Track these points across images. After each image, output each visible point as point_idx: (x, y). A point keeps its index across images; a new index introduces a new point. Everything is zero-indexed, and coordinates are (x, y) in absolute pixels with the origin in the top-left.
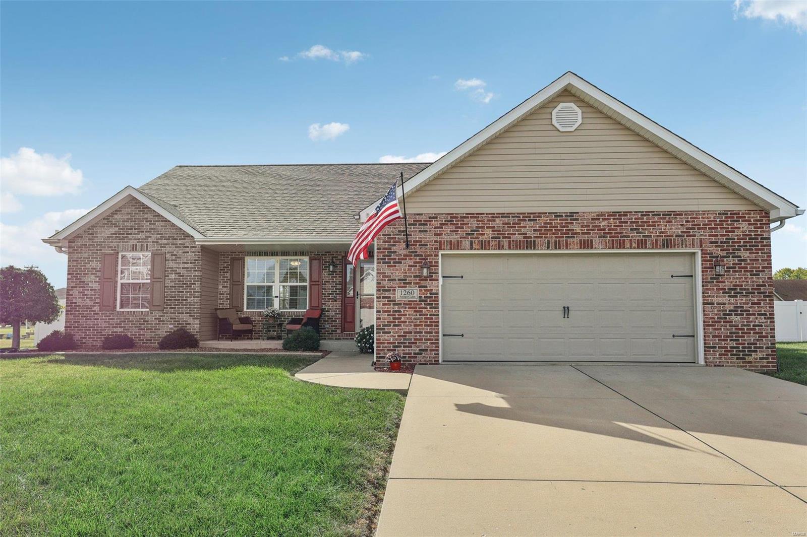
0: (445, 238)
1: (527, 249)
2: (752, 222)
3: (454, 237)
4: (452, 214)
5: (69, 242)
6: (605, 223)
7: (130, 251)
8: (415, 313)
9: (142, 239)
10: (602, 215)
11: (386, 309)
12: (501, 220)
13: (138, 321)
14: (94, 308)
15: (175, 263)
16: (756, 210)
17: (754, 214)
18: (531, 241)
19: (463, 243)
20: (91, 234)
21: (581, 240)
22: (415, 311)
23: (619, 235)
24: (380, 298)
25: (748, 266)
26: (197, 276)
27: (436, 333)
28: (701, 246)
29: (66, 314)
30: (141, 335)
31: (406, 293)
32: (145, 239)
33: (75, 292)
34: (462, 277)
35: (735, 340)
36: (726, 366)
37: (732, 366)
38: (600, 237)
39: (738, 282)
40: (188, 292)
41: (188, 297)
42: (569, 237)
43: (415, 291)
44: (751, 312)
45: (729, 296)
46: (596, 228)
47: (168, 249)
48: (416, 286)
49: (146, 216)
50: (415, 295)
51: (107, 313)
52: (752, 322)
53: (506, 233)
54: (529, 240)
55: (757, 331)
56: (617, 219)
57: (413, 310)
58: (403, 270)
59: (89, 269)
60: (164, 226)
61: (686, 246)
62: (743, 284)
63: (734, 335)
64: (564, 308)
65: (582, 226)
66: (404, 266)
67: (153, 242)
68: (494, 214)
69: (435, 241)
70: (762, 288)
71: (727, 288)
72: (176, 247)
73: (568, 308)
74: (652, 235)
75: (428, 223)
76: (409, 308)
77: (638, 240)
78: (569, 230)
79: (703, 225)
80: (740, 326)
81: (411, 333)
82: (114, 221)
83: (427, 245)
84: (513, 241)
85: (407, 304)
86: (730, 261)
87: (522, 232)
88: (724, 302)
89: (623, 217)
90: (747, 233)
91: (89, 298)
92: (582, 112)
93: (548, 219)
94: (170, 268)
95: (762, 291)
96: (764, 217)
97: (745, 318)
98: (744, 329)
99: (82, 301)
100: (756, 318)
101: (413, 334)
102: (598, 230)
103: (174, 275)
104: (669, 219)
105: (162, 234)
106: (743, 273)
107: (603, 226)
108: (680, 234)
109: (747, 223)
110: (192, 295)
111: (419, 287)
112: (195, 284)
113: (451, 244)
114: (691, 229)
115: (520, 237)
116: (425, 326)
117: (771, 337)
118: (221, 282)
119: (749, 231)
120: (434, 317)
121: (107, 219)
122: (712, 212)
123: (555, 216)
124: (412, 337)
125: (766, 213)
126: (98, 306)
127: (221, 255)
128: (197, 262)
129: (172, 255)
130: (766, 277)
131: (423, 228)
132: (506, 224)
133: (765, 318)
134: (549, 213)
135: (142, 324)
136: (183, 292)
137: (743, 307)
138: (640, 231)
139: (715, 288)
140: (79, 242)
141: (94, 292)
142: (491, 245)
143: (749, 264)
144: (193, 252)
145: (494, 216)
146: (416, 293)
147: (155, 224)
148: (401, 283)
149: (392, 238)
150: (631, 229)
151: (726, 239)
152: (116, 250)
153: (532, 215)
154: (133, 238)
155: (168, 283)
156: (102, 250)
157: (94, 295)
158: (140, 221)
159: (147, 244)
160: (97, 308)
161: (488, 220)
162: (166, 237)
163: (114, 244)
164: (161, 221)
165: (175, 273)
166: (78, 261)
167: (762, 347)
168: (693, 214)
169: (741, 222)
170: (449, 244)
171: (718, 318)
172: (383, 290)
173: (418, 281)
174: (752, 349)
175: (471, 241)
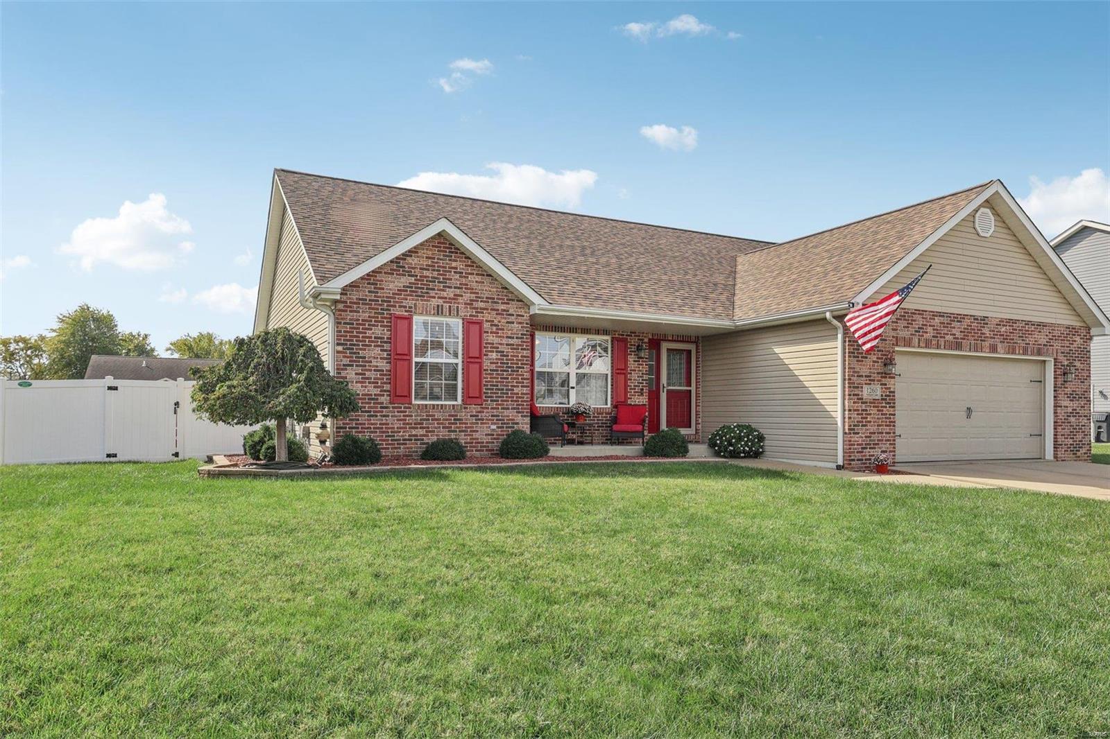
0: (900, 333)
1: (956, 350)
2: (1082, 336)
3: (907, 334)
5: (341, 293)
7: (434, 314)
8: (878, 412)
9: (450, 298)
10: (1002, 322)
12: (938, 319)
13: (447, 420)
14: (382, 399)
15: (496, 337)
19: (913, 340)
20: (373, 284)
22: (878, 410)
23: (1012, 341)
24: (851, 395)
26: (525, 357)
27: (893, 433)
28: (1057, 355)
31: (871, 391)
32: (454, 299)
34: (900, 375)
36: (1067, 460)
40: (515, 379)
41: (515, 386)
42: (982, 340)
43: (878, 389)
46: (998, 334)
47: (486, 316)
49: (454, 264)
50: (877, 393)
51: (401, 408)
53: (942, 332)
54: (958, 341)
55: (1083, 430)
57: (876, 409)
58: (868, 366)
59: (371, 337)
60: (480, 282)
64: (968, 408)
67: (465, 304)
68: (934, 312)
69: (893, 337)
72: (497, 314)
73: (971, 409)
74: (1030, 343)
76: (873, 407)
78: (982, 334)
82: (407, 266)
83: (886, 340)
84: (947, 341)
85: (872, 403)
89: (1014, 325)
91: (373, 383)
93: (969, 321)
94: (489, 343)
98: (1076, 429)
99: (362, 386)
101: (876, 434)
103: (494, 354)
105: (478, 293)
107: (1002, 332)
109: (1079, 337)
110: (519, 383)
111: (881, 384)
113: (905, 341)
114: (1051, 339)
116: (885, 426)
120: (892, 417)
121: (396, 262)
122: (1062, 325)
123: (974, 319)
124: (875, 437)
126: (388, 395)
128: (525, 337)
129: (491, 325)
132: (942, 323)
133: (1086, 419)
134: (970, 316)
135: (453, 424)
136: (508, 378)
138: (1024, 338)
140: (354, 296)
141: (380, 375)
142: (932, 344)
144: (520, 323)
145: (934, 315)
146: (878, 391)
147: (468, 277)
148: (867, 380)
152: (411, 312)
153: (959, 317)
154: (437, 296)
155: (486, 364)
156: (390, 310)
157: (380, 379)
158: (445, 271)
159: (458, 307)
160: (384, 399)
161: (930, 319)
162: (483, 298)
163: (409, 302)
164: (477, 274)
165: (497, 352)
166: (353, 324)
167: (1085, 444)
168: (1053, 326)
169: (1076, 336)
170: (903, 340)
171: (1064, 419)
172: (853, 387)
173: (880, 378)
174: (1081, 446)
175: (919, 339)
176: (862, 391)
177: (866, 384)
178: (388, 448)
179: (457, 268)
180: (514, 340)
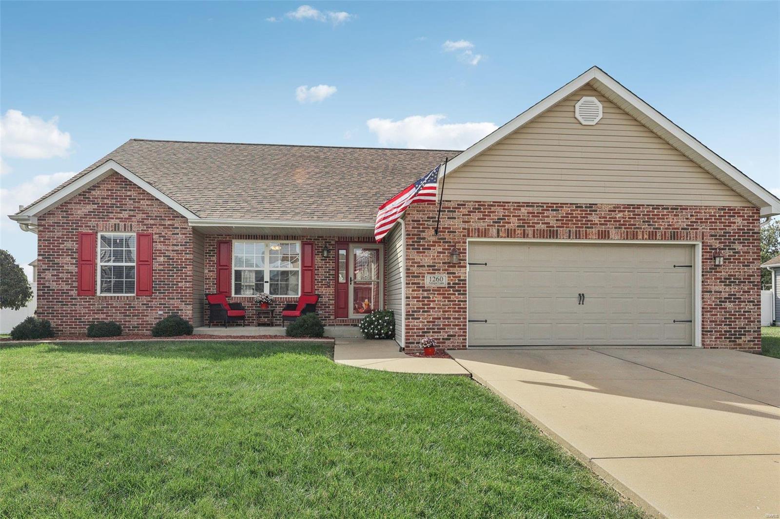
0: (474, 225)
1: (550, 237)
2: (746, 218)
3: (482, 225)
4: (480, 202)
5: (38, 220)
6: (621, 215)
7: (112, 230)
8: (443, 300)
9: (125, 218)
10: (618, 208)
11: (415, 295)
12: (526, 209)
13: (123, 307)
14: (71, 293)
15: (163, 245)
16: (749, 207)
17: (747, 210)
18: (554, 230)
19: (491, 231)
20: (65, 211)
21: (599, 231)
22: (443, 298)
23: (633, 227)
24: (409, 284)
25: (741, 258)
26: (188, 259)
27: (464, 318)
28: (703, 239)
29: (38, 299)
30: (126, 322)
31: (435, 280)
32: (128, 219)
33: (48, 275)
34: (486, 264)
35: (729, 325)
36: (720, 348)
37: (725, 348)
38: (615, 228)
39: (732, 272)
40: (179, 276)
41: (179, 282)
42: (588, 227)
43: (444, 278)
44: (742, 300)
45: (724, 285)
46: (612, 220)
47: (155, 230)
48: (445, 273)
49: (129, 193)
50: (443, 282)
51: (87, 299)
52: (743, 308)
53: (531, 222)
54: (552, 229)
55: (747, 316)
56: (631, 211)
57: (442, 296)
58: (432, 257)
59: (64, 249)
60: (150, 205)
61: (690, 238)
62: (737, 274)
63: (728, 320)
64: (580, 295)
65: (600, 218)
66: (433, 253)
67: (138, 222)
68: (519, 203)
69: (464, 229)
70: (751, 278)
71: (723, 277)
72: (164, 228)
73: (583, 295)
74: (662, 227)
75: (457, 210)
76: (438, 294)
77: (649, 232)
78: (588, 221)
79: (705, 219)
80: (733, 311)
81: (440, 319)
82: (91, 197)
83: (455, 232)
84: (537, 230)
85: (436, 291)
86: (727, 253)
87: (546, 222)
88: (720, 290)
89: (636, 210)
90: (741, 227)
91: (65, 281)
92: (603, 107)
93: (569, 209)
94: (158, 250)
95: (752, 280)
96: (755, 213)
97: (737, 305)
98: (736, 315)
99: (57, 284)
100: (746, 305)
101: (442, 320)
102: (614, 221)
103: (162, 258)
104: (676, 213)
105: (148, 213)
106: (737, 264)
107: (619, 218)
108: (686, 227)
109: (741, 218)
110: (183, 279)
111: (448, 273)
112: (187, 268)
113: (479, 232)
114: (695, 222)
115: (544, 227)
116: (453, 312)
117: (758, 322)
118: (206, 266)
119: (743, 226)
120: (462, 303)
121: (83, 195)
122: (712, 207)
123: (576, 207)
124: (441, 323)
125: (757, 210)
126: (76, 290)
127: (207, 237)
128: (188, 244)
129: (160, 237)
130: (756, 268)
131: (451, 215)
132: (531, 213)
133: (753, 305)
134: (570, 204)
135: (128, 310)
136: (174, 276)
137: (735, 295)
138: (651, 223)
139: (713, 277)
140: (51, 220)
141: (71, 276)
142: (517, 233)
143: (742, 256)
144: (184, 234)
145: (519, 205)
146: (444, 280)
147: (140, 202)
148: (430, 270)
149: (421, 224)
150: (643, 222)
151: (724, 233)
152: (95, 230)
153: (555, 206)
154: (115, 217)
155: (156, 266)
156: (78, 229)
157: (70, 279)
158: (122, 199)
159: (131, 225)
160: (74, 293)
161: (514, 209)
162: (153, 217)
163: (92, 223)
164: (147, 199)
165: (164, 256)
166: (50, 240)
167: (750, 331)
168: (697, 209)
169: (736, 217)
170: (477, 231)
171: (715, 305)
172: (412, 277)
173: (446, 268)
174: (742, 333)
175: (498, 230)
176: (423, 280)
177: (428, 273)
178: (76, 328)
179: (131, 196)
180: (179, 247)
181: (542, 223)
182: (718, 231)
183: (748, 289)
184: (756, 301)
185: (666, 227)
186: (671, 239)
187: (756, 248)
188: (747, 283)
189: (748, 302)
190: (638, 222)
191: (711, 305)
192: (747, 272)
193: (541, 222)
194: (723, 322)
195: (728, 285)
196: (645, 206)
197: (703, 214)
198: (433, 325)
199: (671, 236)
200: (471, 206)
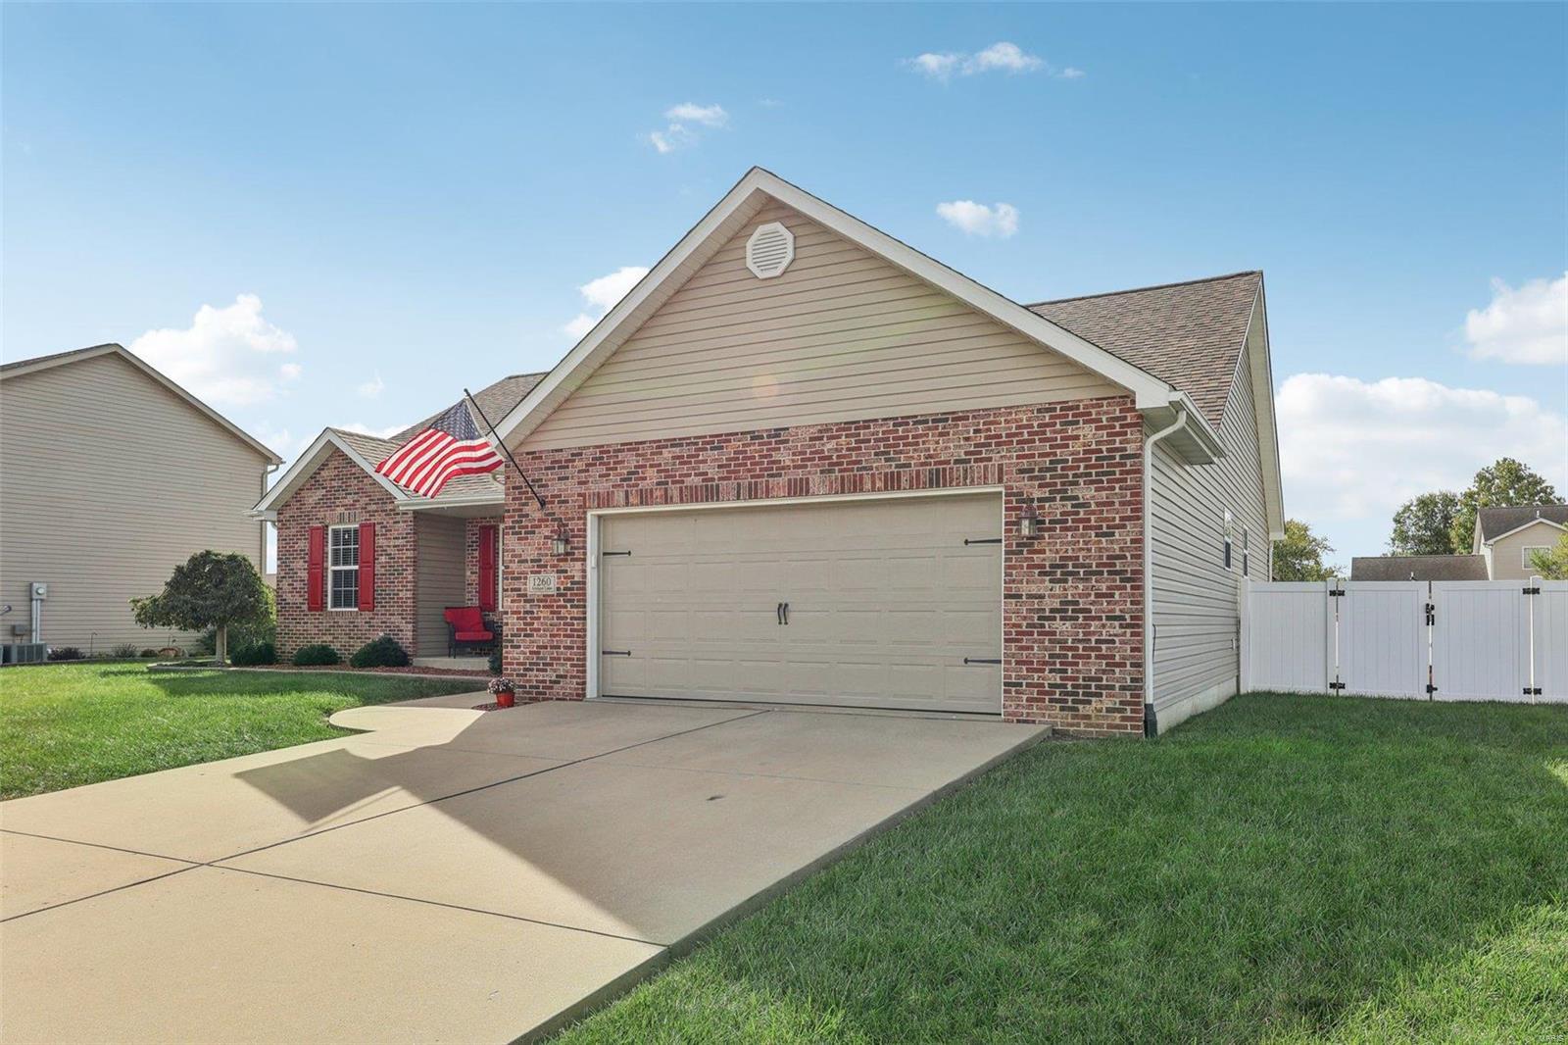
0: (593, 488)
1: (707, 500)
2: (1105, 423)
3: (603, 487)
4: (603, 446)
5: (278, 514)
6: (832, 444)
7: (338, 523)
8: (551, 615)
9: (350, 505)
10: (827, 431)
11: (516, 609)
12: (669, 452)
15: (385, 539)
16: (1111, 398)
17: (1109, 405)
18: (712, 486)
19: (617, 495)
21: (790, 480)
22: (551, 612)
23: (856, 467)
24: (507, 590)
25: (1093, 517)
26: (409, 558)
27: (581, 647)
28: (1000, 480)
31: (541, 583)
32: (352, 506)
33: (285, 584)
34: (630, 553)
35: (1060, 671)
36: (1040, 722)
38: (822, 472)
39: (1070, 551)
40: (401, 583)
42: (772, 476)
43: (552, 579)
44: (1093, 614)
45: (1051, 581)
46: (817, 456)
47: (377, 518)
48: (553, 571)
50: (552, 586)
52: (1094, 633)
53: (677, 473)
54: (710, 483)
55: (1104, 652)
56: (852, 436)
57: (549, 610)
58: (536, 545)
59: (297, 551)
61: (972, 481)
62: (1081, 554)
63: (1058, 661)
64: (778, 605)
65: (794, 454)
66: (538, 538)
68: (660, 441)
69: (579, 495)
70: (1118, 562)
71: (1047, 564)
72: (387, 515)
73: (786, 605)
74: (912, 462)
75: (570, 464)
76: (544, 607)
77: (886, 474)
78: (774, 462)
79: (1008, 436)
80: (1070, 641)
81: (546, 647)
83: (568, 502)
84: (686, 487)
85: (541, 601)
86: (1057, 508)
87: (701, 471)
88: (1041, 592)
89: (864, 431)
90: (1094, 447)
91: (298, 592)
92: (793, 237)
93: (740, 443)
94: (381, 547)
95: (1118, 568)
96: (1128, 410)
97: (1081, 626)
98: (1077, 649)
99: (292, 596)
100: (1104, 626)
101: (549, 649)
102: (820, 459)
103: (384, 557)
104: (944, 428)
105: (372, 496)
106: (1081, 531)
107: (829, 450)
108: (964, 457)
109: (1093, 425)
110: (404, 586)
111: (558, 572)
112: (407, 570)
113: (599, 497)
115: (697, 481)
116: (564, 636)
117: (1132, 665)
118: (468, 565)
119: (1097, 443)
120: (579, 622)
122: (1024, 408)
123: (752, 438)
124: (546, 654)
125: (1133, 402)
126: (308, 604)
127: (469, 523)
128: (409, 536)
129: (383, 528)
130: (1128, 539)
131: (563, 473)
132: (678, 457)
133: (1121, 626)
134: (742, 433)
135: (352, 630)
136: (394, 582)
137: (1077, 603)
138: (892, 456)
139: (1025, 564)
140: (288, 513)
141: (303, 584)
142: (655, 496)
143: (1093, 513)
144: (405, 522)
145: (660, 445)
146: (552, 582)
148: (533, 567)
149: (524, 493)
150: (876, 454)
151: (1051, 462)
152: (325, 522)
153: (715, 440)
154: (339, 504)
155: (379, 570)
156: (310, 523)
157: (303, 588)
159: (354, 513)
160: (305, 607)
161: (652, 454)
162: (375, 500)
163: (323, 514)
165: (385, 554)
166: (287, 540)
167: (1112, 687)
168: (989, 415)
169: (1081, 425)
170: (596, 498)
171: (1028, 626)
172: (512, 579)
173: (556, 562)
174: (1093, 690)
175: (627, 492)
176: (525, 584)
177: (532, 572)
179: (354, 473)
180: (400, 541)
181: (696, 475)
182: (1037, 459)
183: (1108, 588)
184: (1127, 616)
185: (923, 460)
186: (931, 486)
187: (1128, 492)
188: (1106, 574)
189: (1108, 618)
190: (867, 456)
191: (1020, 626)
192: (1107, 550)
193: (693, 473)
194: (1045, 663)
195: (1059, 581)
196: (880, 422)
197: (1003, 425)
198: (538, 658)
199: (931, 480)
200: (588, 455)
